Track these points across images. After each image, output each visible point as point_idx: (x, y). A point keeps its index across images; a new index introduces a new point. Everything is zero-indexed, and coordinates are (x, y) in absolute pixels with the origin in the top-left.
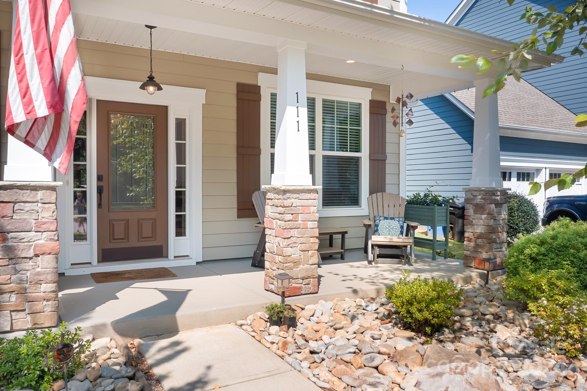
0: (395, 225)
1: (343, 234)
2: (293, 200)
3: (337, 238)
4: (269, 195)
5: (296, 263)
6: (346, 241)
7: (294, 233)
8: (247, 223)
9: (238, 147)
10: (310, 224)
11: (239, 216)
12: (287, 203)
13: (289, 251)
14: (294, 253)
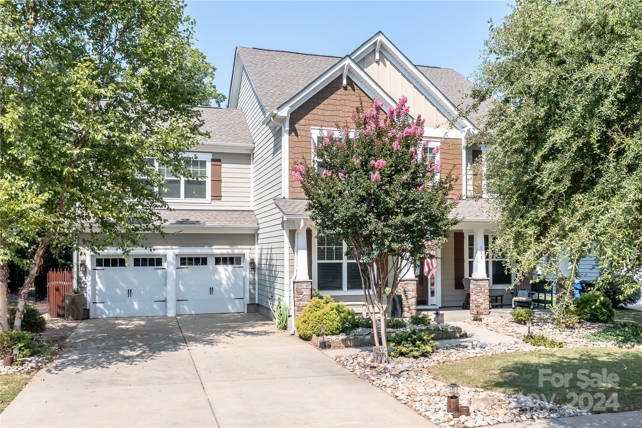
0: (526, 292)
1: (502, 296)
2: (481, 283)
3: (499, 298)
4: (472, 281)
5: (482, 304)
6: (503, 300)
7: (481, 294)
8: (459, 291)
9: (455, 259)
10: (486, 291)
11: (456, 288)
12: (478, 284)
13: (479, 300)
14: (481, 300)
